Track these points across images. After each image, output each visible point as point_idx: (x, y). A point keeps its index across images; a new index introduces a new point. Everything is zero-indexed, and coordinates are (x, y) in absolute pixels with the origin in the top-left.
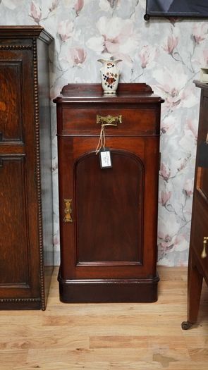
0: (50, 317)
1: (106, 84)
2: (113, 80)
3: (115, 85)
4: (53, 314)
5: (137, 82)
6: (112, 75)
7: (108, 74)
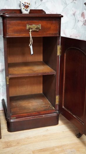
0: (5, 142)
1: (24, 9)
2: (28, 7)
3: (29, 9)
4: (7, 140)
5: (38, 9)
6: (28, 4)
7: (25, 3)
